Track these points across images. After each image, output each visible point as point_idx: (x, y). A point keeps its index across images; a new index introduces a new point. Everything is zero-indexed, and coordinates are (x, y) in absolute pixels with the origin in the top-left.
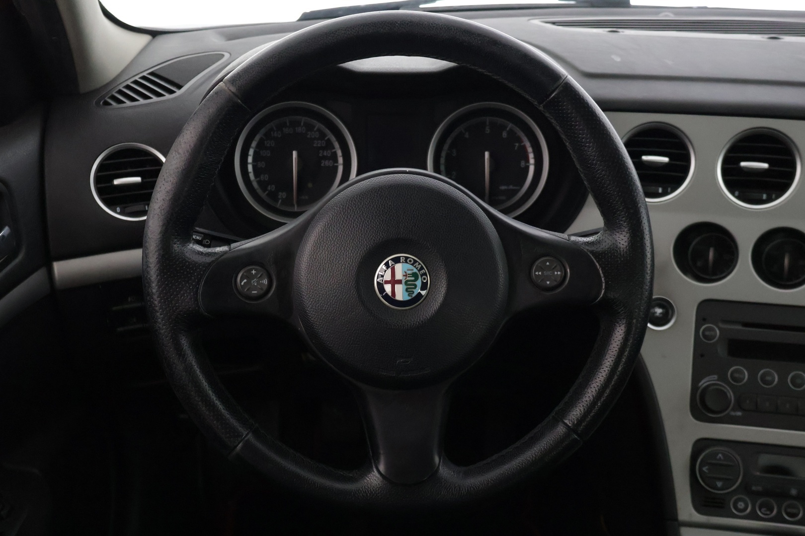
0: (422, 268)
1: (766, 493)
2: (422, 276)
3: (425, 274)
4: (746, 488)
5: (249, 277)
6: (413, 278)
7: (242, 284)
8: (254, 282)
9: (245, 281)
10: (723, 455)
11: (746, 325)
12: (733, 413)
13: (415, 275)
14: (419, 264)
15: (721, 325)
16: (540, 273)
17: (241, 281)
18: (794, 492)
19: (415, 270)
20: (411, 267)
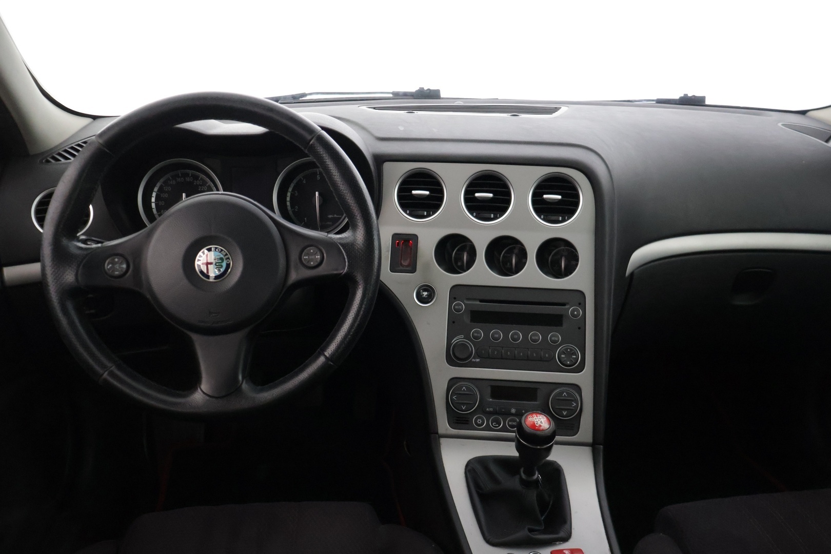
0: (226, 255)
1: (495, 413)
2: (226, 259)
3: (228, 258)
4: (482, 410)
5: (113, 263)
6: (220, 261)
7: (109, 267)
8: (117, 266)
9: (110, 265)
10: (466, 387)
11: (481, 301)
12: (474, 360)
13: (222, 259)
14: (225, 252)
15: (465, 302)
16: (307, 257)
17: (108, 266)
18: (513, 411)
19: (222, 256)
20: (220, 254)
